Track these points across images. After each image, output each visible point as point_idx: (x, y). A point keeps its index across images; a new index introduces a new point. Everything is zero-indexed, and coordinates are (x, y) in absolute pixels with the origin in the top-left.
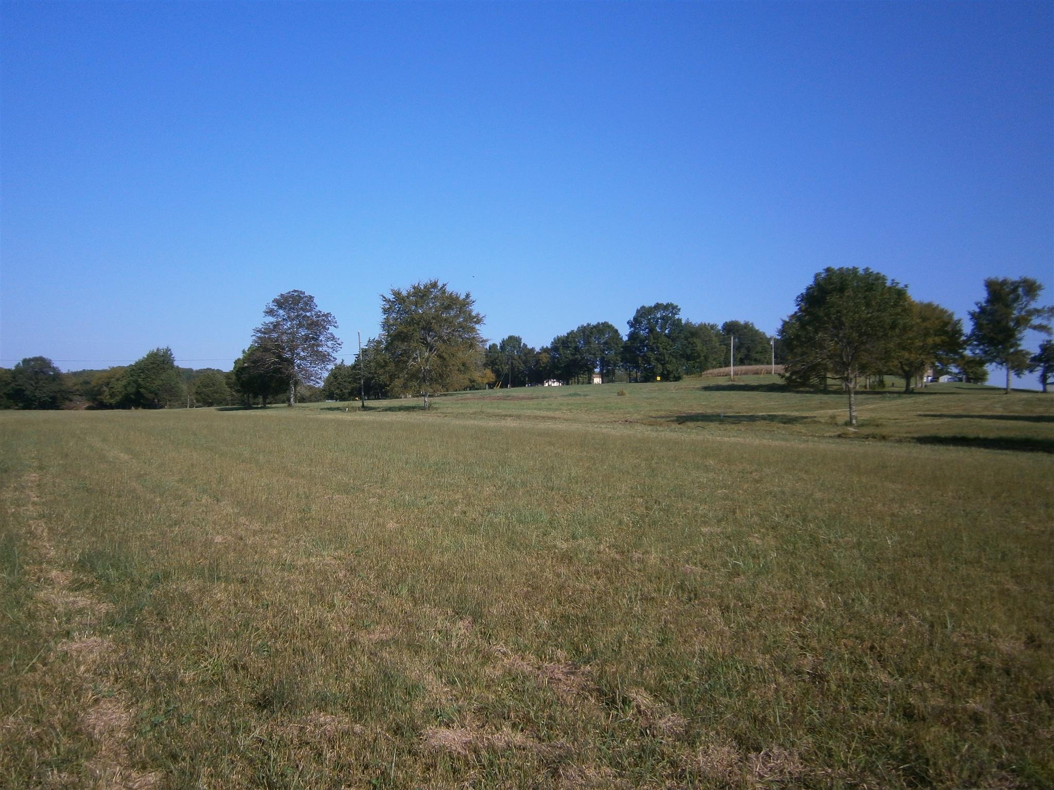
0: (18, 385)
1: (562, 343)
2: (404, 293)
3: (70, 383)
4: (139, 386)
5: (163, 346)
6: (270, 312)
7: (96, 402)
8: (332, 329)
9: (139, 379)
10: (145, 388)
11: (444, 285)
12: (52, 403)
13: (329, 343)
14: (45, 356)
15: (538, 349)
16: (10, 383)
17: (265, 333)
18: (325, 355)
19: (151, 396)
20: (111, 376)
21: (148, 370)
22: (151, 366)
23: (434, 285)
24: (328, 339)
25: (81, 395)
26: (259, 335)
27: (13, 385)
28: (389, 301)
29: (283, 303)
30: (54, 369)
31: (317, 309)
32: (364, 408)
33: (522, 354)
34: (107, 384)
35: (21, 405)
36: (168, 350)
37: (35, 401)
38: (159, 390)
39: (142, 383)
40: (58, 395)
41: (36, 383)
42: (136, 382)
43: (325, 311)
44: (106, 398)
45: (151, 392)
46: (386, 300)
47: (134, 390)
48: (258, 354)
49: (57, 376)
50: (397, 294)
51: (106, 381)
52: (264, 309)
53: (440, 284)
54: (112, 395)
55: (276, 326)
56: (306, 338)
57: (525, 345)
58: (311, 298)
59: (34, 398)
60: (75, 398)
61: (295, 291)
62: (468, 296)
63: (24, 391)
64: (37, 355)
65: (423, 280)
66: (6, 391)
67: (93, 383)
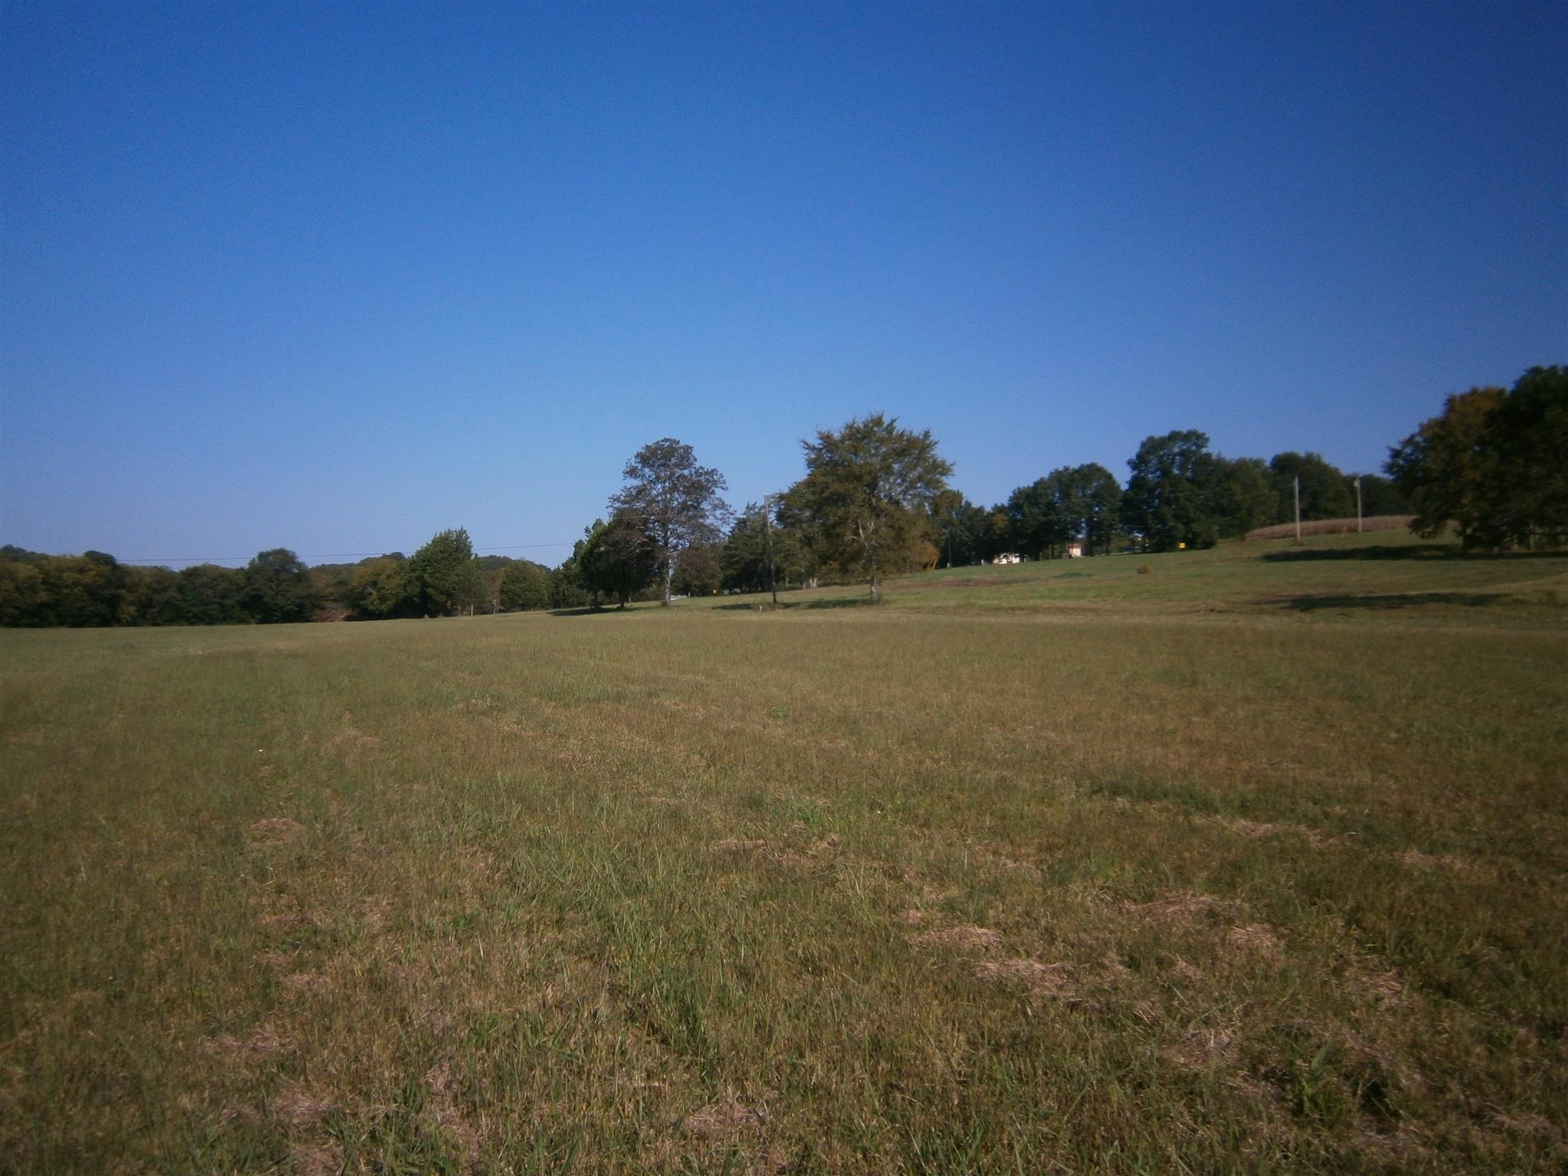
0: (254, 590)
1: (1025, 499)
2: (837, 436)
3: (320, 584)
4: (425, 585)
5: (455, 527)
6: (632, 472)
7: (357, 610)
8: (719, 492)
9: (426, 576)
10: (434, 587)
11: (893, 421)
12: (300, 613)
13: (718, 513)
14: (287, 548)
15: (988, 509)
16: (242, 588)
17: (624, 502)
18: (712, 531)
19: (442, 598)
20: (377, 570)
21: (437, 561)
22: (441, 556)
23: (878, 422)
24: (715, 507)
25: (335, 601)
26: (617, 505)
27: (247, 589)
28: (813, 448)
29: (649, 458)
30: (300, 565)
31: (697, 465)
32: (775, 605)
33: (965, 518)
34: (374, 584)
35: (258, 617)
36: (462, 532)
37: (276, 610)
38: (454, 589)
39: (430, 580)
40: (306, 602)
41: (278, 586)
42: (420, 578)
43: (709, 467)
44: (373, 601)
45: (441, 593)
46: (808, 447)
47: (417, 590)
48: (619, 534)
49: (303, 575)
50: (826, 438)
51: (373, 578)
52: (624, 468)
53: (886, 420)
54: (383, 599)
55: (641, 491)
56: (684, 507)
57: (968, 504)
58: (688, 449)
59: (275, 607)
60: (329, 604)
61: (666, 440)
62: (926, 435)
63: (262, 597)
64: (277, 547)
65: (861, 417)
66: (238, 598)
67: (355, 583)
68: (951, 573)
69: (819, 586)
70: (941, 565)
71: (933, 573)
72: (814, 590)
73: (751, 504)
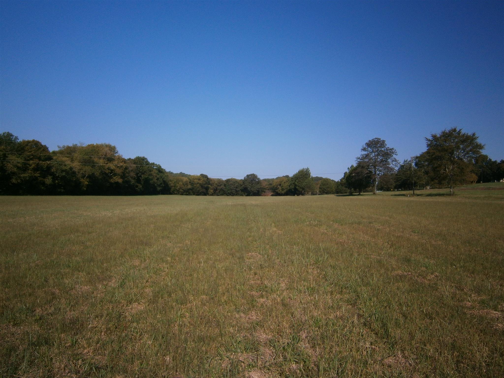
0: (245, 186)
2: (438, 136)
3: (264, 184)
4: (296, 185)
5: (305, 167)
6: (364, 149)
7: (275, 193)
8: (394, 156)
9: (296, 183)
10: (299, 186)
11: (460, 130)
12: (258, 193)
13: (394, 163)
14: (255, 173)
15: (499, 161)
16: (242, 185)
17: (361, 159)
18: (391, 169)
19: (301, 190)
20: (281, 181)
21: (299, 178)
22: (301, 176)
23: (455, 130)
24: (393, 161)
25: (268, 190)
26: (359, 160)
27: (243, 186)
28: (429, 140)
29: (370, 145)
30: (258, 179)
31: (387, 147)
32: (414, 195)
33: (488, 165)
34: (280, 185)
35: (246, 194)
36: (308, 169)
37: (251, 192)
38: (305, 187)
40: (260, 190)
41: (252, 185)
42: (294, 183)
43: (391, 147)
44: (280, 190)
45: (301, 188)
46: (427, 139)
47: (293, 187)
48: (359, 170)
49: (259, 182)
50: (434, 137)
51: (280, 183)
52: (361, 148)
53: (458, 130)
54: (283, 190)
55: (367, 156)
56: (382, 161)
57: (490, 160)
58: (384, 141)
59: (251, 191)
60: (267, 191)
61: (376, 138)
62: (474, 135)
63: (247, 188)
64: (252, 173)
65: (448, 128)
66: (241, 188)
67: (274, 185)
68: (482, 185)
69: (430, 188)
70: (478, 182)
71: (475, 185)
72: (428, 190)
73: (406, 160)
